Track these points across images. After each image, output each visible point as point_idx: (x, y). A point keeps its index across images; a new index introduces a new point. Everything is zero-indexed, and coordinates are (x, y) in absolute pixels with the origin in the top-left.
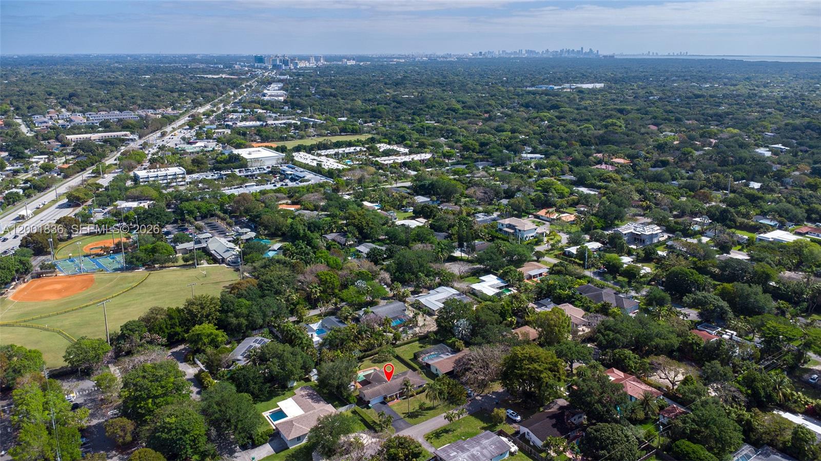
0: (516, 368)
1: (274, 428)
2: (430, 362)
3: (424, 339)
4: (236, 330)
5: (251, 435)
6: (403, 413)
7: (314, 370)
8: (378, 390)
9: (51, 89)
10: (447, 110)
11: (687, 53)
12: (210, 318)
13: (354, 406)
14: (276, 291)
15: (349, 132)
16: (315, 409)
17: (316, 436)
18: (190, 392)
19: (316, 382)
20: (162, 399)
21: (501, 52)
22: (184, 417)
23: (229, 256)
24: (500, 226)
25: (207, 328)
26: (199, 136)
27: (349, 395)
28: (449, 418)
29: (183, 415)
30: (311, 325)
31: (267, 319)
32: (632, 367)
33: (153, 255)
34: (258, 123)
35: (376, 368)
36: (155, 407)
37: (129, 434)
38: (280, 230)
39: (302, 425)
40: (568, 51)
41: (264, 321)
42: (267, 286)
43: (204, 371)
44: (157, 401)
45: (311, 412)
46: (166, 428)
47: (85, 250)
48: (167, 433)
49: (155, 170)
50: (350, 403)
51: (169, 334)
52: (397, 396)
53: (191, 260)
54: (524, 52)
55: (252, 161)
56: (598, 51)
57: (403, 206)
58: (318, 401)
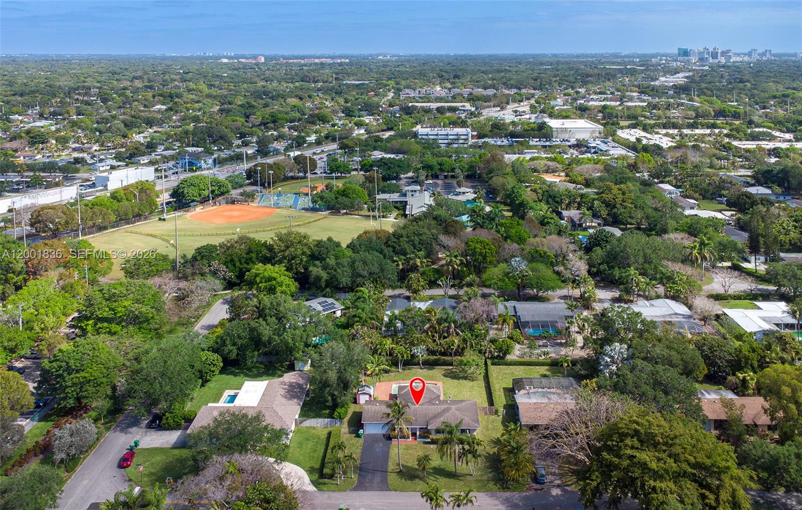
2: (520, 400)
6: (399, 465)
12: (293, 262)
13: (338, 423)
16: (271, 405)
31: (360, 280)
34: (612, 103)
41: (354, 282)
49: (440, 129)
52: (414, 433)
55: (557, 131)
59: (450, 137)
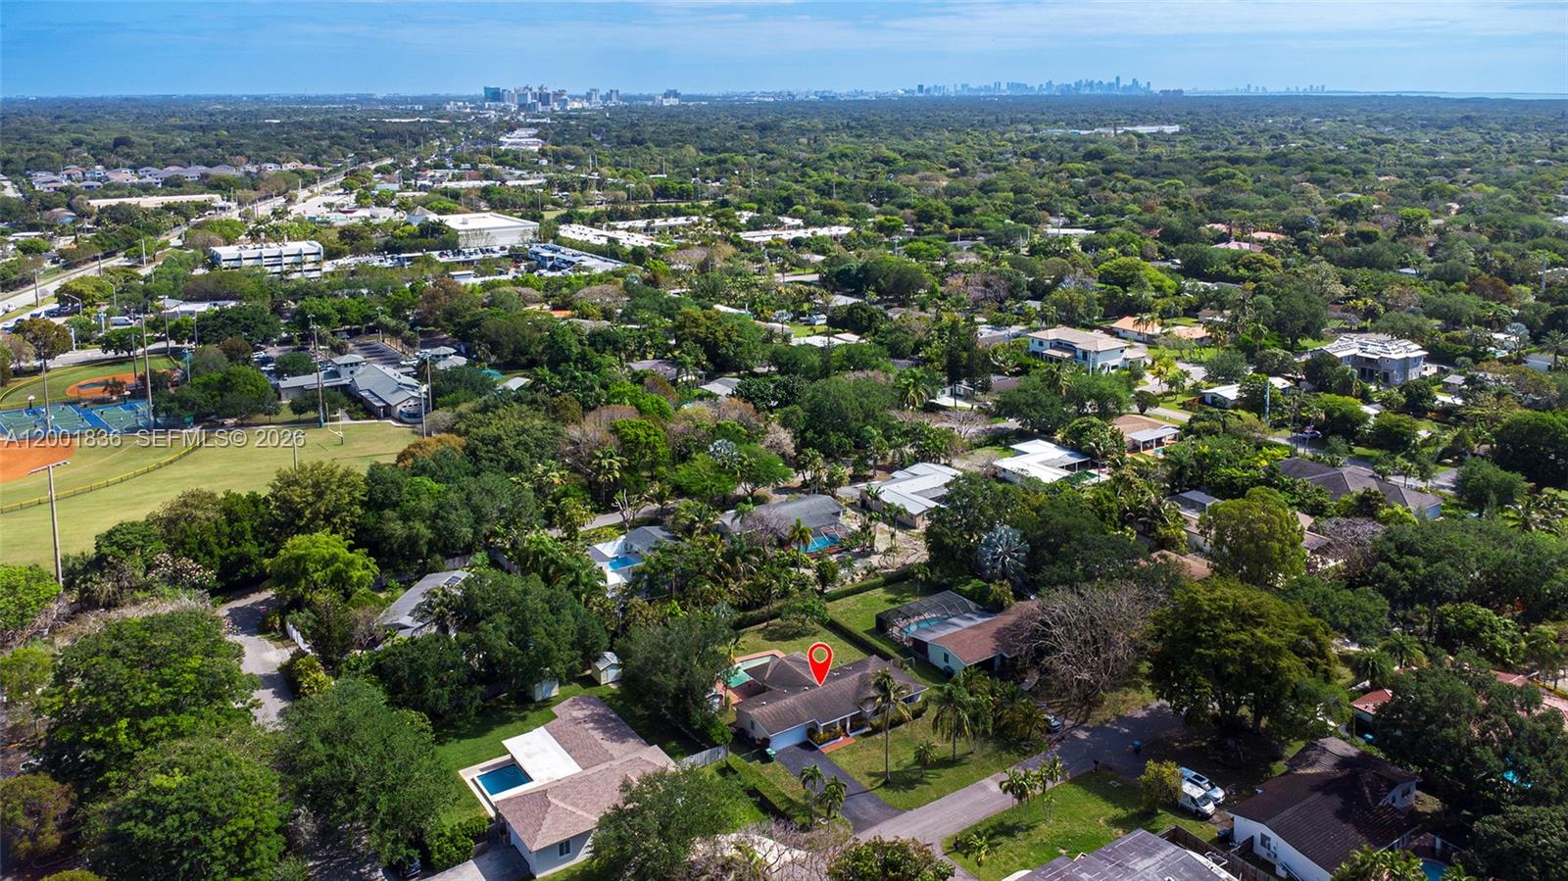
0: (1199, 642)
1: (492, 814)
2: (927, 637)
3: (899, 580)
4: (403, 556)
5: (420, 833)
6: (870, 775)
7: (608, 654)
8: (793, 709)
9: (81, 135)
10: (871, 162)
11: (1323, 87)
12: (336, 520)
13: (723, 751)
14: (512, 462)
15: (672, 196)
16: (612, 758)
17: (620, 838)
18: (252, 706)
19: (613, 687)
20: (161, 720)
21: (959, 88)
22: (211, 774)
23: (401, 402)
24: (1034, 347)
25: (325, 543)
26: (361, 202)
27: (710, 721)
28: (1016, 789)
29: (209, 768)
30: (599, 547)
31: (485, 528)
32: (1503, 652)
33: (222, 396)
34: (485, 183)
35: (777, 652)
36: (137, 744)
37: (51, 826)
38: (524, 353)
39: (575, 805)
40: (1090, 84)
41: (475, 533)
42: (488, 451)
43: (303, 654)
44: (145, 725)
45: (603, 767)
46: (152, 809)
47: (71, 392)
48: (153, 823)
49: (258, 246)
50: (714, 745)
51: (224, 559)
52: (844, 727)
53: (310, 409)
54: (1004, 87)
55: (467, 236)
56: (1149, 83)
57: (803, 314)
58: (621, 738)
59: (286, 260)
